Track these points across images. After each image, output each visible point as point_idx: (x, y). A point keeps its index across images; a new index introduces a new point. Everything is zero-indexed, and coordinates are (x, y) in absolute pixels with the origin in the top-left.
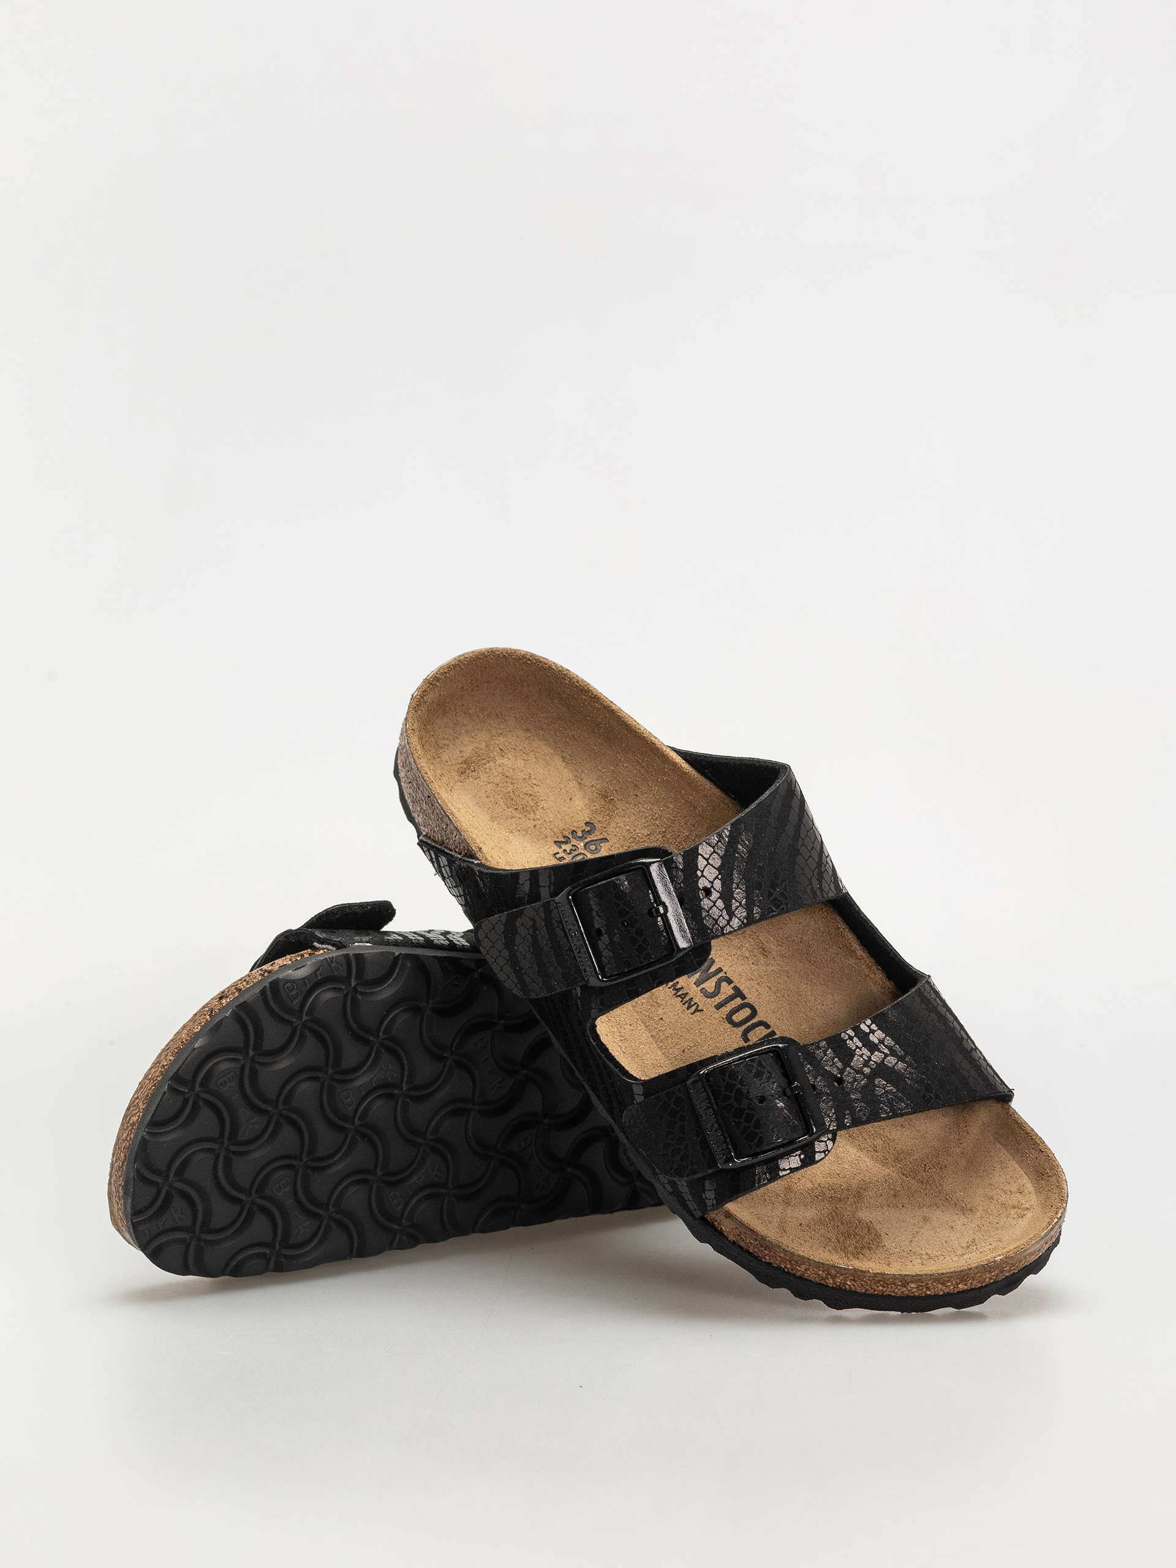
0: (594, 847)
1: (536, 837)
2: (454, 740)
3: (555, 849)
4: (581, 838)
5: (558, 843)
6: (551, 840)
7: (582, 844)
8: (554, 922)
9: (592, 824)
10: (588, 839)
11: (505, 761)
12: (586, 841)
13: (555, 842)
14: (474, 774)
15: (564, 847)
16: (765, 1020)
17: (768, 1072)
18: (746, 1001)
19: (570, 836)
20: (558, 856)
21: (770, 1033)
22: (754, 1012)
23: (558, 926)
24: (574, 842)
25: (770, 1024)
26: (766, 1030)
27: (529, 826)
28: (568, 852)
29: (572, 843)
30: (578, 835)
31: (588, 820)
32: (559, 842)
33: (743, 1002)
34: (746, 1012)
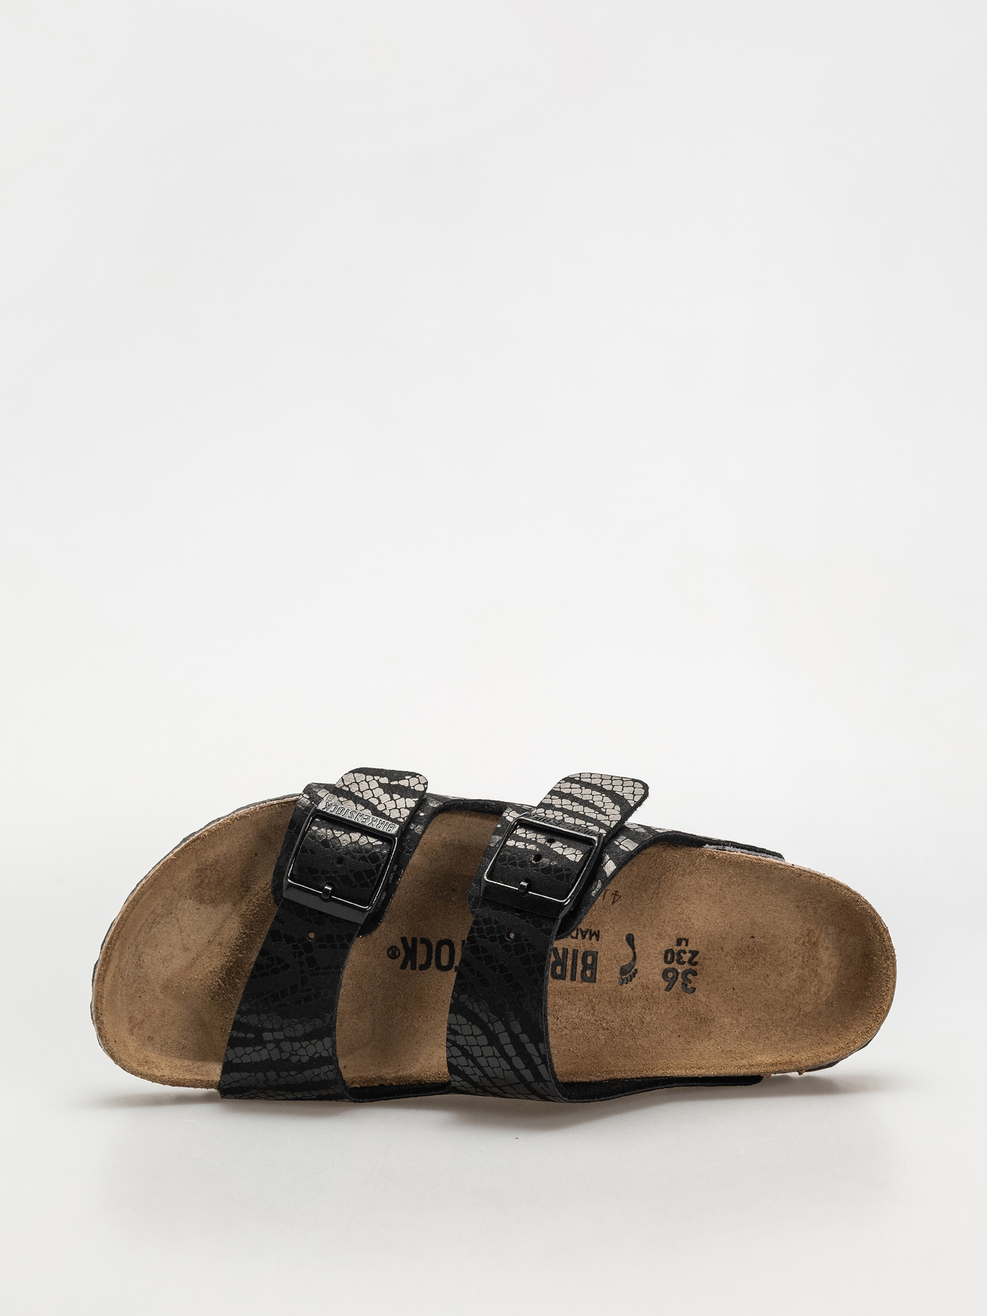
0: (670, 977)
1: (713, 942)
2: (840, 950)
3: (692, 947)
4: (685, 974)
5: (695, 953)
6: (700, 948)
7: (679, 971)
8: (590, 824)
9: (691, 993)
10: (680, 978)
11: (793, 975)
12: (680, 976)
13: (697, 952)
14: (801, 941)
15: (689, 955)
16: (428, 970)
17: (356, 886)
18: (453, 969)
19: (694, 968)
20: (684, 943)
21: (416, 965)
22: (439, 967)
23: (585, 825)
24: (687, 966)
25: (423, 971)
26: (420, 963)
27: (726, 945)
28: (682, 954)
29: (687, 964)
30: (690, 975)
31: (696, 993)
32: (696, 955)
33: (454, 965)
34: (445, 961)
